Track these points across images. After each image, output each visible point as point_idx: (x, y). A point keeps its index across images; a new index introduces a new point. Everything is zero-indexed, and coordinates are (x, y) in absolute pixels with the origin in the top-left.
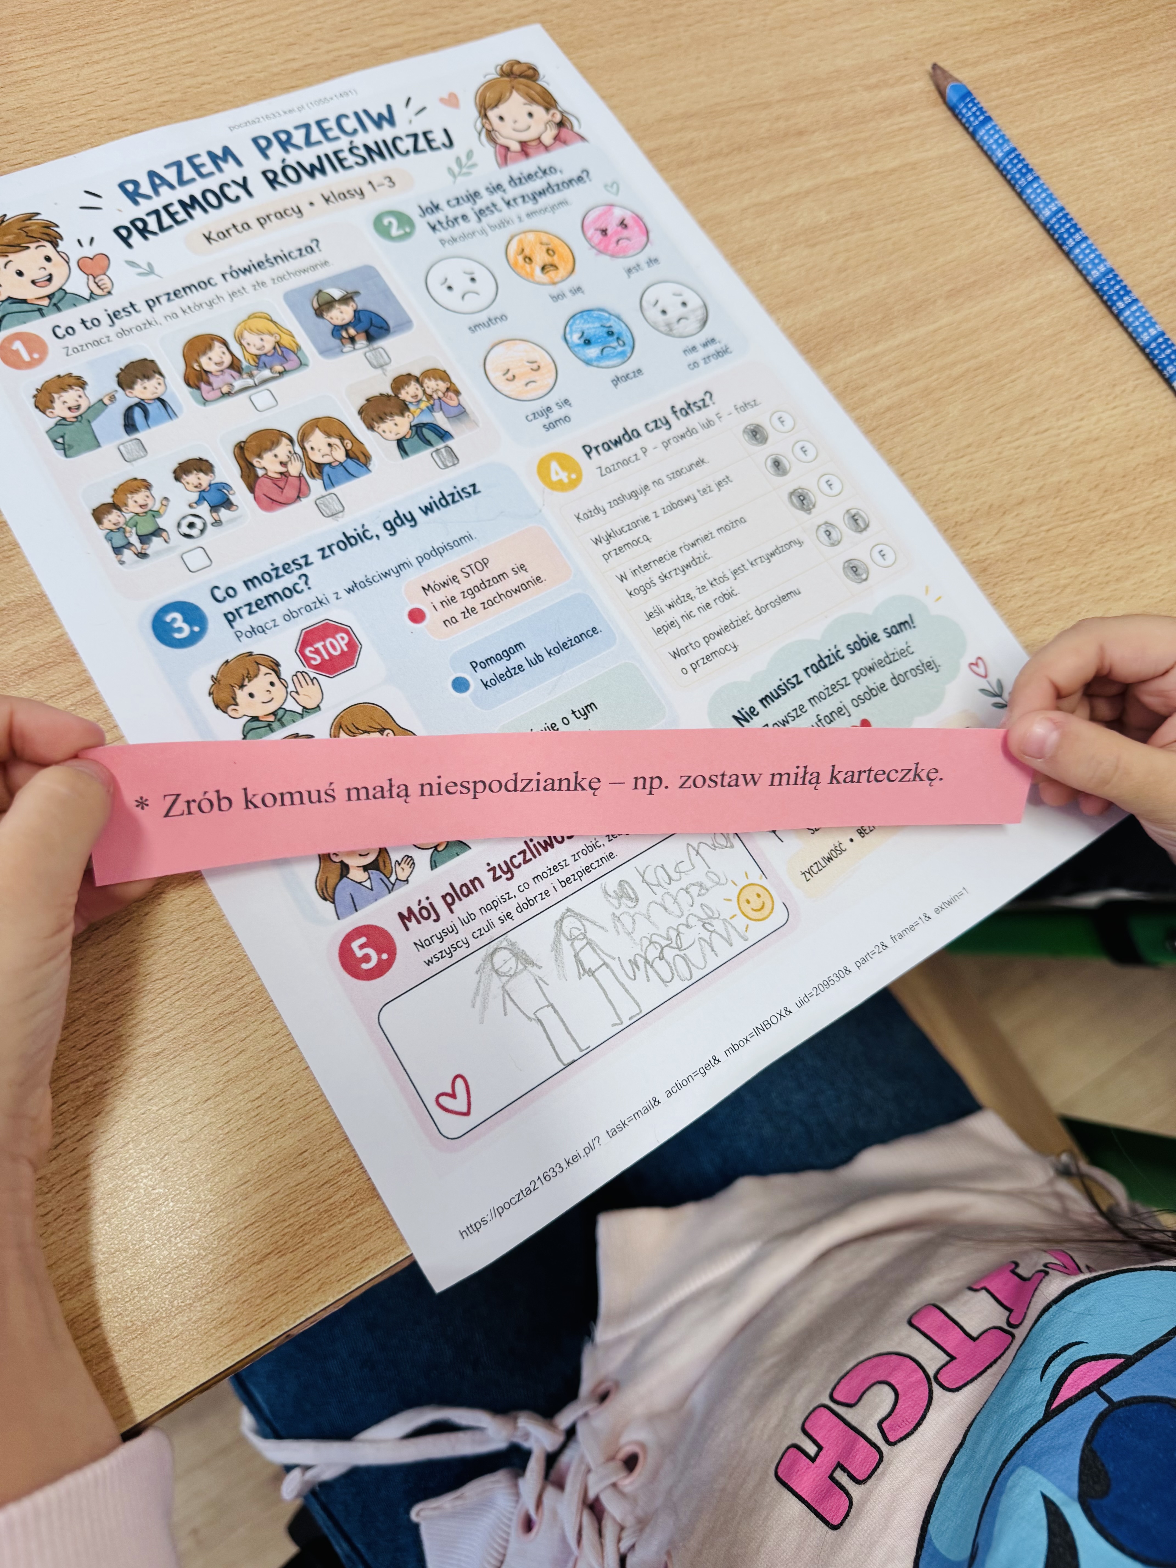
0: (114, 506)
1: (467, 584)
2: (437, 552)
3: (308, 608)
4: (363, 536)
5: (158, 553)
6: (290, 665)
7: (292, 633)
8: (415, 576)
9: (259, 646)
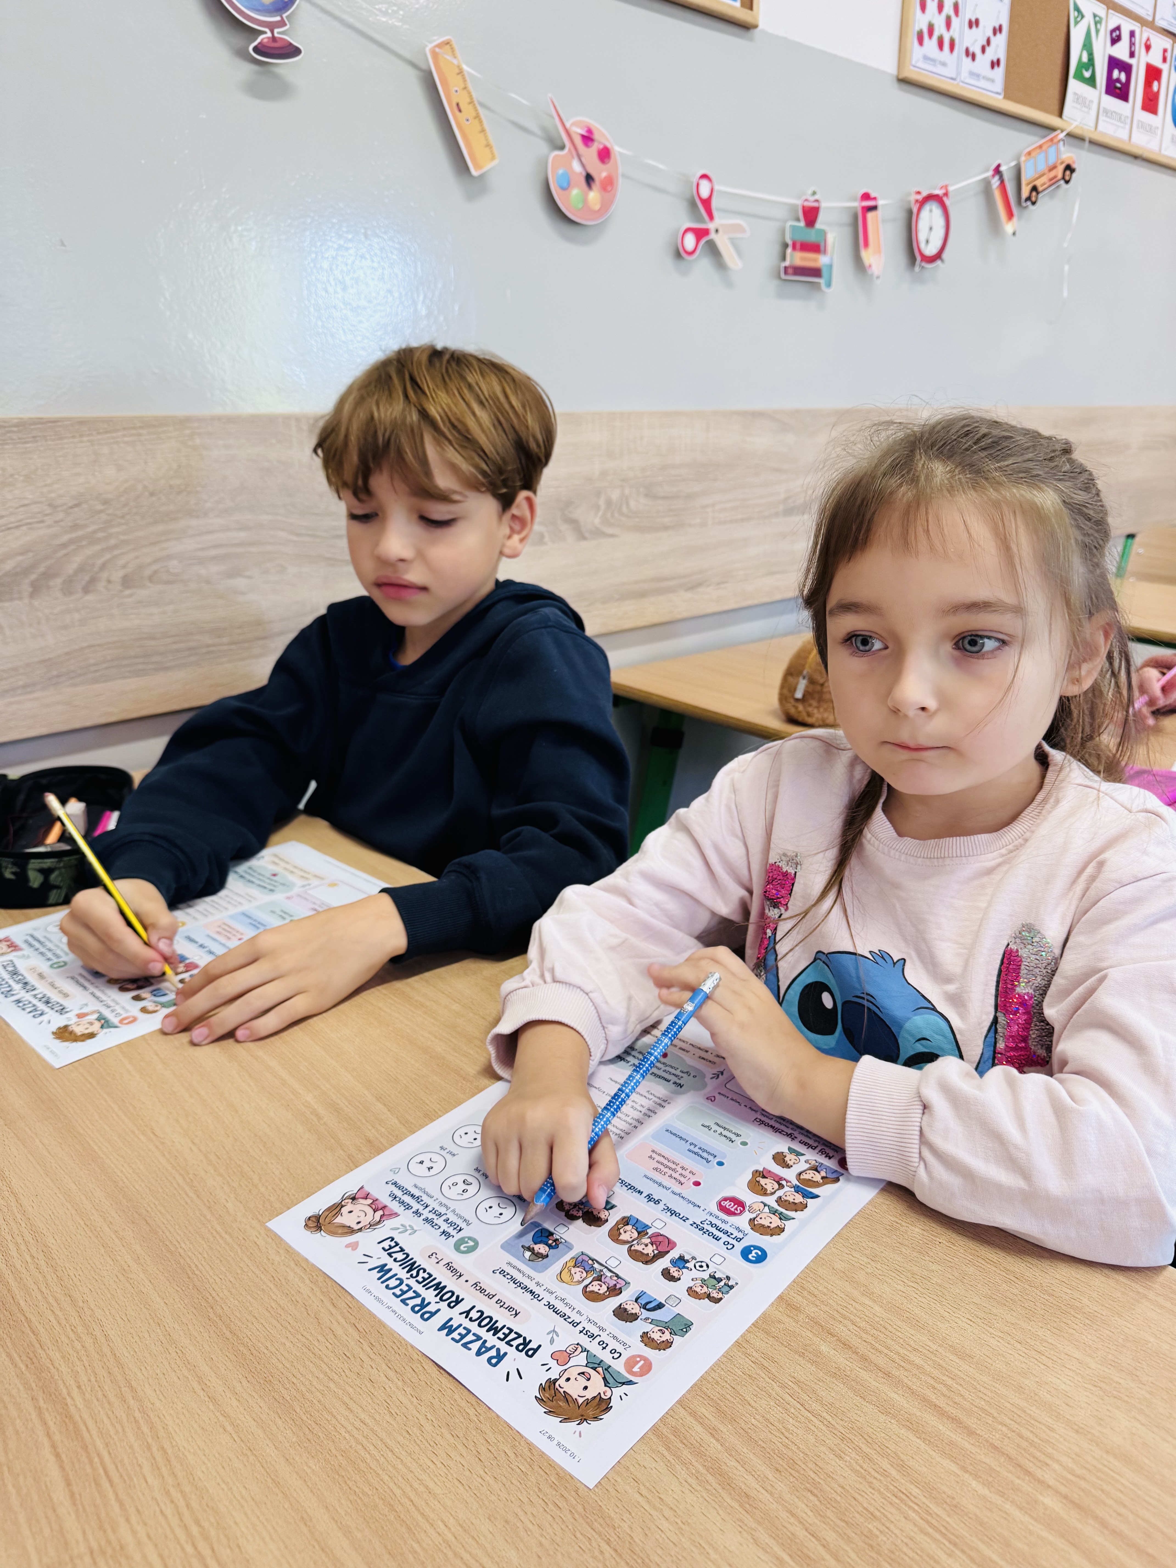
0: (709, 1297)
1: (670, 1172)
2: (660, 1185)
3: (717, 1217)
4: (669, 1209)
5: (724, 1273)
6: (747, 1216)
7: (732, 1219)
8: (677, 1188)
9: (747, 1228)
